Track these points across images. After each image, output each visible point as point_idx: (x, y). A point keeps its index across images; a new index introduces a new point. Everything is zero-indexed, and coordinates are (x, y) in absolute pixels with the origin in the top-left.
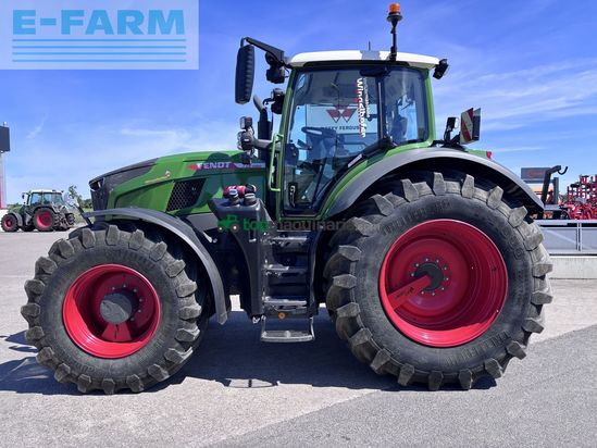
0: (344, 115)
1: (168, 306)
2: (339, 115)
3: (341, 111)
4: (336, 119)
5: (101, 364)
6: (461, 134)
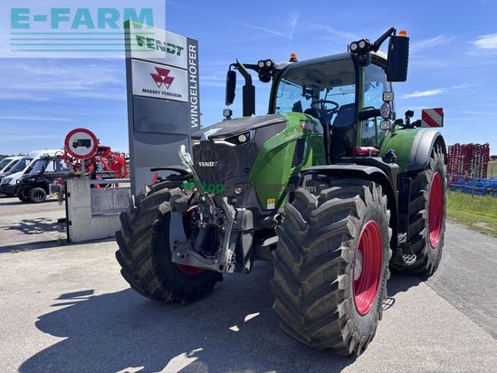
2: (161, 81)
4: (159, 84)
6: (423, 122)
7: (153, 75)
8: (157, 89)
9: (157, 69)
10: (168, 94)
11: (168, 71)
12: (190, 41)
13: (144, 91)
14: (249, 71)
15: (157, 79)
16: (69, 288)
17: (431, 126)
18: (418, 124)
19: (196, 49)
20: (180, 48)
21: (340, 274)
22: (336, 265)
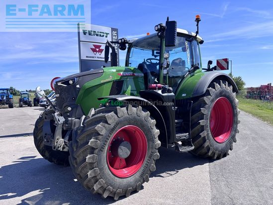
0: (99, 51)
1: (151, 143)
2: (96, 51)
3: (97, 50)
4: (95, 53)
5: (125, 181)
6: (217, 67)
7: (91, 49)
8: (95, 56)
9: (94, 45)
10: (100, 58)
11: (101, 46)
12: (113, 30)
13: (87, 57)
14: (113, 45)
15: (94, 50)
16: (29, 154)
17: (222, 70)
18: (215, 68)
19: (117, 33)
20: (107, 34)
21: (90, 154)
22: (87, 149)
